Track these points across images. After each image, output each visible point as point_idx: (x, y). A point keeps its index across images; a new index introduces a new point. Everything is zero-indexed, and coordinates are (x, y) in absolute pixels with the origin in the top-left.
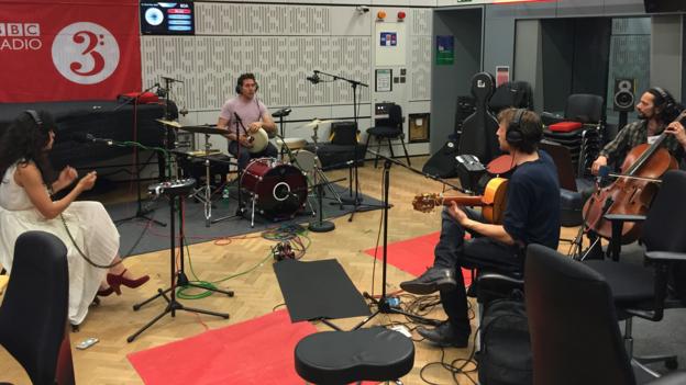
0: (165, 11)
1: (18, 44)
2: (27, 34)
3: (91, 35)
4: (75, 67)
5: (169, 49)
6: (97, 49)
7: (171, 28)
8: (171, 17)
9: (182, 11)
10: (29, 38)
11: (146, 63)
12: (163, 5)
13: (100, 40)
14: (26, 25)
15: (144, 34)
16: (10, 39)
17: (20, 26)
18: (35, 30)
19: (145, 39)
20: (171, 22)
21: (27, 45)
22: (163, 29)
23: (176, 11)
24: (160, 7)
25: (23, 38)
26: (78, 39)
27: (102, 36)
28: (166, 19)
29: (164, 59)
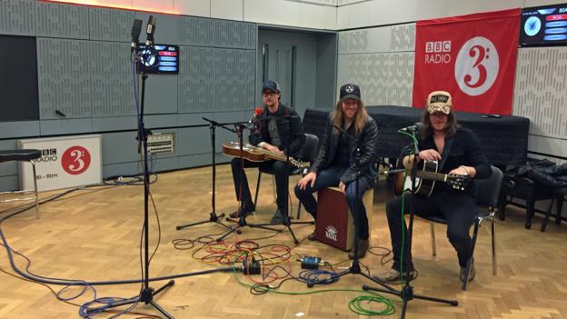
0: (543, 19)
1: (438, 59)
2: (444, 51)
3: (481, 49)
4: (468, 78)
5: (543, 63)
6: (483, 63)
7: (548, 38)
8: (548, 25)
9: (560, 17)
10: (445, 53)
11: (520, 77)
12: (542, 12)
13: (486, 54)
14: (444, 42)
15: (523, 46)
16: (434, 54)
17: (440, 43)
18: (448, 46)
19: (523, 51)
20: (548, 31)
21: (443, 59)
22: (539, 41)
23: (554, 17)
24: (539, 16)
25: (442, 53)
26: (472, 54)
27: (488, 50)
28: (543, 28)
29: (536, 73)
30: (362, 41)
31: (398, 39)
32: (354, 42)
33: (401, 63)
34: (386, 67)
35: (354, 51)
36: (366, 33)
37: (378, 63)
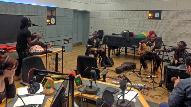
30: (99, 14)
31: (111, 15)
32: (96, 14)
33: (113, 21)
34: (108, 22)
35: (96, 17)
36: (101, 12)
37: (105, 21)
